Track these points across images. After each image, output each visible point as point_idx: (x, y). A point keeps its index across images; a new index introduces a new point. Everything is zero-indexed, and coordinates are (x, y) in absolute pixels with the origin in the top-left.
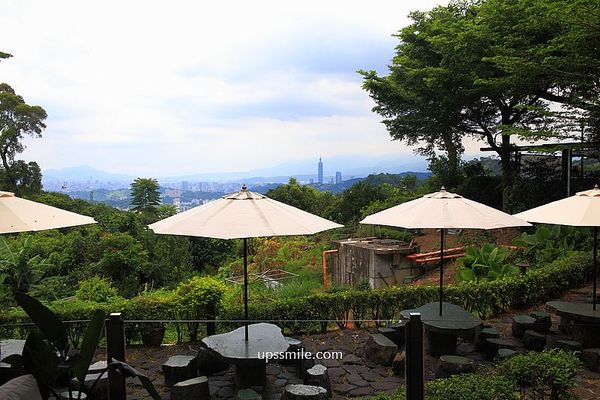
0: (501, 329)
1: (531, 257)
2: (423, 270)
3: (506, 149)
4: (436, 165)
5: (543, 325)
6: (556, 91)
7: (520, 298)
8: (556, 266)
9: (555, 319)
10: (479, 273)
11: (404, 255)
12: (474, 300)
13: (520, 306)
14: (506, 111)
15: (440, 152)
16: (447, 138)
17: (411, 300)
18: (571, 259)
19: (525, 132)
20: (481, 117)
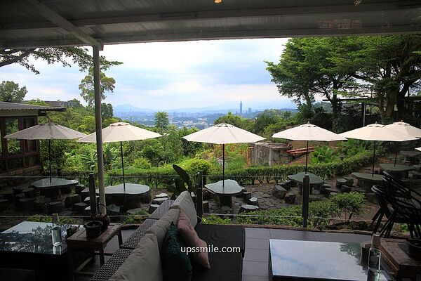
0: (331, 185)
1: (345, 153)
2: (294, 158)
3: (335, 101)
4: (301, 107)
5: (350, 183)
6: (359, 73)
7: (340, 171)
8: (357, 157)
9: (356, 181)
10: (321, 159)
11: (285, 150)
12: (320, 172)
13: (340, 175)
14: (335, 82)
15: (303, 101)
16: (306, 95)
17: (292, 171)
18: (364, 154)
19: (344, 93)
20: (323, 84)
